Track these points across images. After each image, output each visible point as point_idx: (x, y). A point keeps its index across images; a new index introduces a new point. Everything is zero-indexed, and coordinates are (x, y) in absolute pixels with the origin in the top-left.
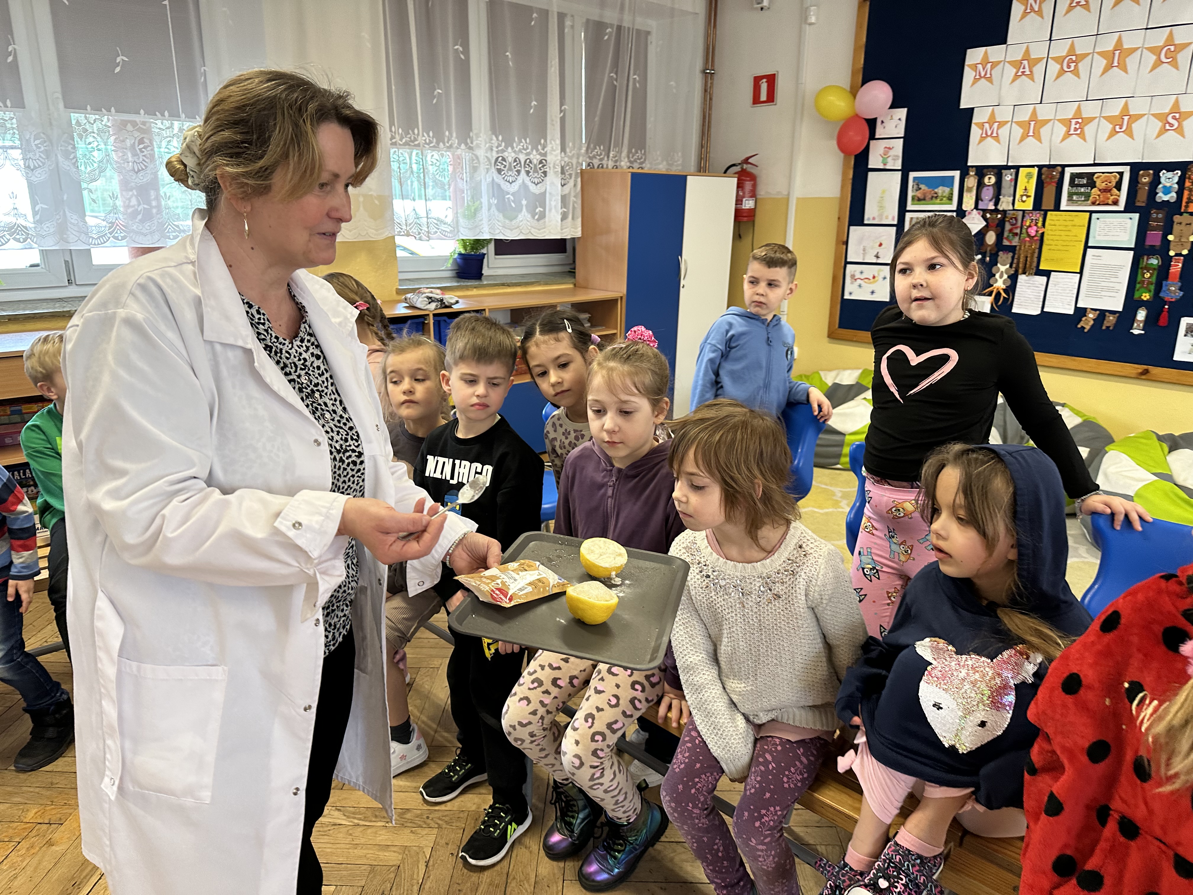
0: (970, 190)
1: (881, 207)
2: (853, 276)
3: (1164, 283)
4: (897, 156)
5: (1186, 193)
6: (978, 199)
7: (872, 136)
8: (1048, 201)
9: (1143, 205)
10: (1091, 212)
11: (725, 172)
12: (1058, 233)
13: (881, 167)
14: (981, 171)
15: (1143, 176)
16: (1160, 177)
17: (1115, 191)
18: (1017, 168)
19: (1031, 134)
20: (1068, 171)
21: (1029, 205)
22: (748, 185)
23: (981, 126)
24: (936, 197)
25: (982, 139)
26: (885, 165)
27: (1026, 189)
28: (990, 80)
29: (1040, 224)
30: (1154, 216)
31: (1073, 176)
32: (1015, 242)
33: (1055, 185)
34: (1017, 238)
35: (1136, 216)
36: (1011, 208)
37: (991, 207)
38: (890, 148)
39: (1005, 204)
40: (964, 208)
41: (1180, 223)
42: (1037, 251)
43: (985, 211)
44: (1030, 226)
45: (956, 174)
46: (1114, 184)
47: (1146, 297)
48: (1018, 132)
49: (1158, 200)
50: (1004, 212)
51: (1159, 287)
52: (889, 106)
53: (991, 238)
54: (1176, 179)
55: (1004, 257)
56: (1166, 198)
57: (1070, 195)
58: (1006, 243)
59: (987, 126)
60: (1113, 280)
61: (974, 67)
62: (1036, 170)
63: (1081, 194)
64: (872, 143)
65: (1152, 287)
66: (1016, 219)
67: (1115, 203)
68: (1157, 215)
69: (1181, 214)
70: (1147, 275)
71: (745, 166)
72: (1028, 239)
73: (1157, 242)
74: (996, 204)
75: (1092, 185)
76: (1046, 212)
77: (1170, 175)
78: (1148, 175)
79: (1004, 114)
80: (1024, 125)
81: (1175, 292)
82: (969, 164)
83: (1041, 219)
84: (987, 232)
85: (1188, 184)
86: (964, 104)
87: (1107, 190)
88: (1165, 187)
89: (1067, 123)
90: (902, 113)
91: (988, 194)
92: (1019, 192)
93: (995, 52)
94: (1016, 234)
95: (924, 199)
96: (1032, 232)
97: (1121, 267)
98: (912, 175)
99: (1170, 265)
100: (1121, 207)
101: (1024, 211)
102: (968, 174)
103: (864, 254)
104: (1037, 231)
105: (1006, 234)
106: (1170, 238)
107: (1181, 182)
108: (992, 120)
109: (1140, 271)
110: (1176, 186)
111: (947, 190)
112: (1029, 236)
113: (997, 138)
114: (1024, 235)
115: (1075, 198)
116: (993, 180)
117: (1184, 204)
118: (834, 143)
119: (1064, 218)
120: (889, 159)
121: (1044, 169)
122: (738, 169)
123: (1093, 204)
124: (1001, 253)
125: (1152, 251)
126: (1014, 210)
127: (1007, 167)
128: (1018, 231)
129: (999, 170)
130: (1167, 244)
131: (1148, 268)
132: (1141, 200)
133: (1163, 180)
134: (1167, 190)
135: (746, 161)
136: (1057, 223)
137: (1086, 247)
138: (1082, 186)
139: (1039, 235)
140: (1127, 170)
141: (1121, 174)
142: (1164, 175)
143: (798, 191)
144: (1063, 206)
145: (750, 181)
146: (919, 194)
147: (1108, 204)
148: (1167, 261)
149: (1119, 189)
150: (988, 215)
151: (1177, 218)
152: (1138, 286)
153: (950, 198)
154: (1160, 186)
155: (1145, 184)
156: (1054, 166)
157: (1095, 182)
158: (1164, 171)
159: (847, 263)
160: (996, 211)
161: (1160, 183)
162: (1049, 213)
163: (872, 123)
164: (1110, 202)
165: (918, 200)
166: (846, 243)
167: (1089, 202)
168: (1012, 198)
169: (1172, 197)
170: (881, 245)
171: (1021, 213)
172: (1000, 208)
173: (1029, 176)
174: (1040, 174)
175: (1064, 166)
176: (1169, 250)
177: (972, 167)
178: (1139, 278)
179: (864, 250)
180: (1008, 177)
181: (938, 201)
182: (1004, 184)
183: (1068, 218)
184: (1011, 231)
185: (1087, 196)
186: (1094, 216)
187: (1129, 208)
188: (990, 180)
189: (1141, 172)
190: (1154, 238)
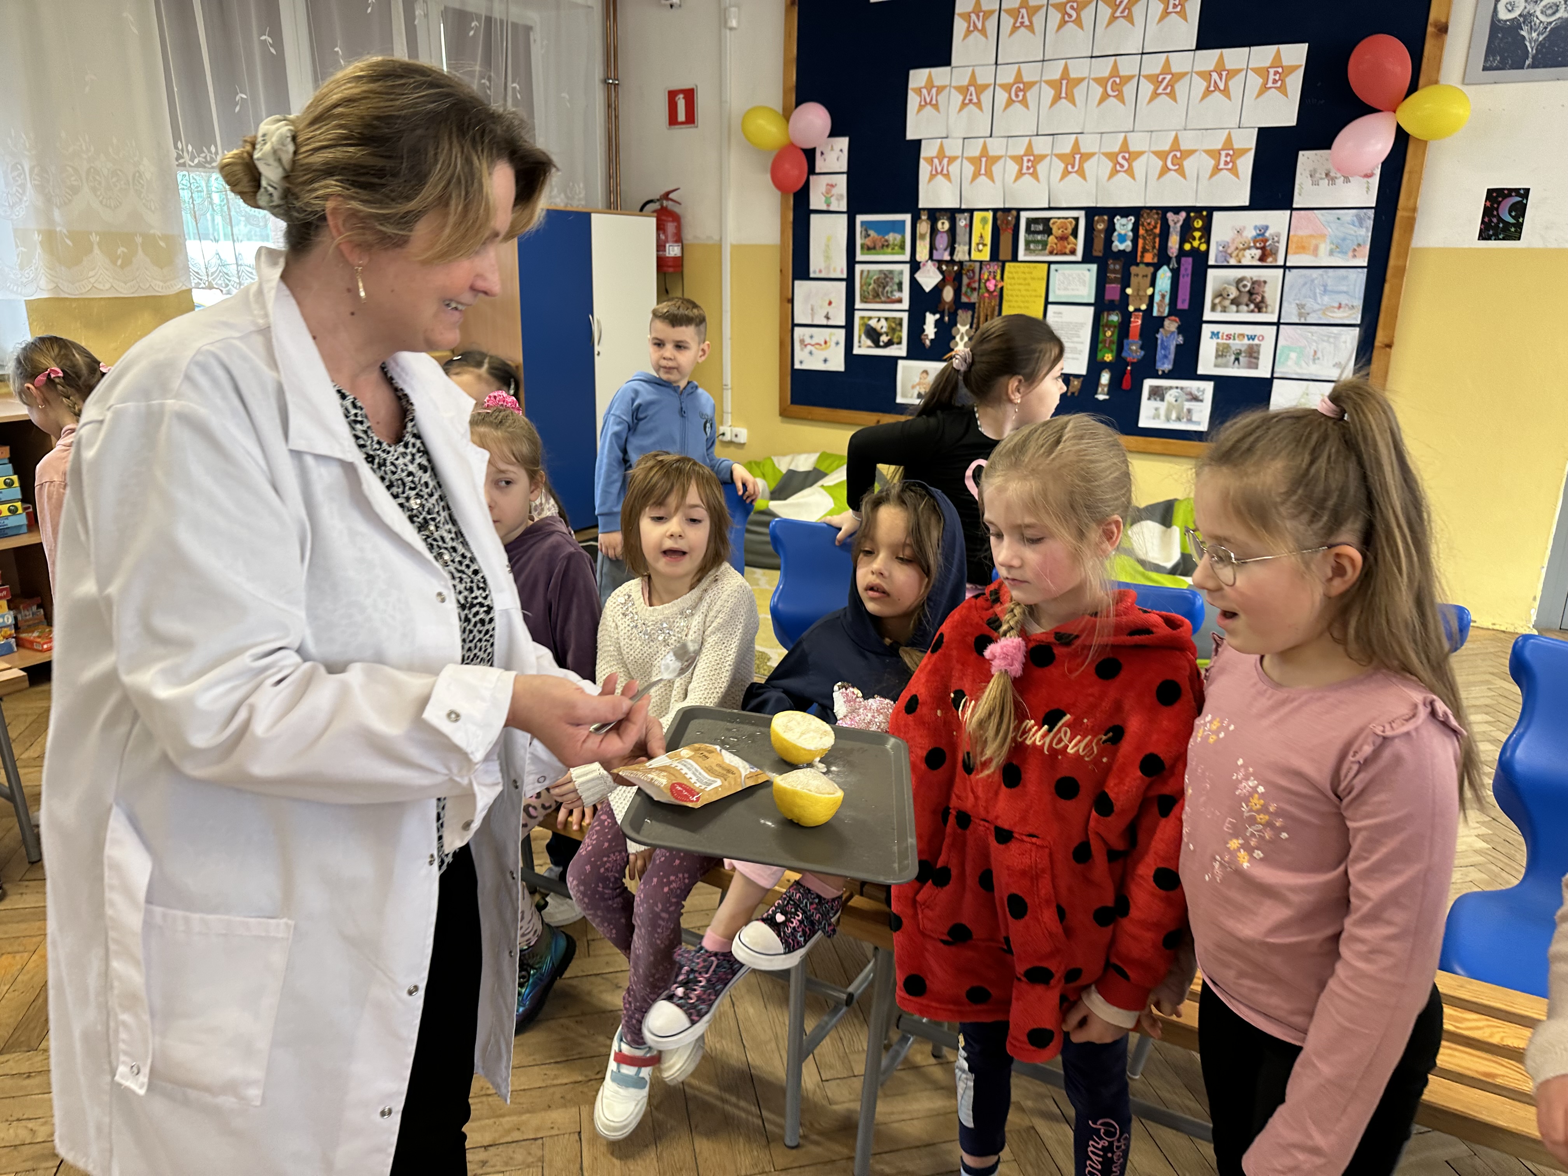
0: (923, 237)
1: (827, 258)
2: (802, 341)
3: (1125, 341)
4: (842, 196)
5: (1141, 242)
6: (932, 248)
7: (812, 170)
8: (1005, 251)
9: (1100, 254)
10: (1050, 263)
11: (642, 210)
12: (1017, 287)
13: (824, 208)
14: (934, 214)
15: (1098, 222)
16: (1114, 224)
17: (1071, 238)
18: (971, 211)
19: (983, 171)
20: (1024, 215)
21: (986, 255)
22: (671, 227)
23: (930, 161)
24: (887, 246)
25: (932, 177)
26: (828, 205)
27: (981, 237)
28: (936, 107)
29: (998, 277)
30: (1112, 266)
31: (1030, 222)
32: (974, 298)
33: (1011, 232)
34: (975, 294)
35: (1094, 267)
36: (967, 258)
37: (947, 257)
38: (832, 186)
39: (961, 254)
40: (918, 258)
41: (1137, 275)
42: (997, 308)
43: (940, 262)
44: (988, 280)
45: (907, 218)
46: (1070, 230)
47: (1109, 357)
48: (969, 169)
49: (1114, 249)
50: (961, 263)
51: (1120, 348)
52: (828, 132)
53: (948, 294)
54: (1130, 226)
55: (964, 316)
56: (1122, 247)
57: (1028, 243)
58: (964, 299)
59: (936, 161)
60: (1076, 339)
61: (919, 91)
62: (990, 215)
63: (1038, 242)
64: (813, 178)
65: (1114, 347)
66: (973, 271)
67: (1073, 252)
68: (1115, 266)
69: (1137, 265)
70: (1109, 334)
71: (665, 203)
72: (986, 295)
73: (1116, 297)
74: (952, 254)
75: (1048, 231)
76: (1004, 263)
77: (1124, 221)
78: (1103, 221)
79: (953, 147)
80: (975, 161)
81: (1136, 351)
82: (920, 206)
83: (999, 272)
84: (944, 286)
85: (1142, 231)
86: (910, 135)
87: (1063, 238)
88: (1120, 235)
89: (1018, 159)
90: (843, 143)
91: (942, 241)
92: (975, 239)
93: (939, 74)
94: (974, 289)
95: (874, 248)
96: (991, 286)
97: (1082, 325)
98: (860, 218)
99: (1130, 322)
100: (1079, 257)
101: (981, 262)
102: (920, 218)
103: (813, 315)
104: (996, 286)
105: (964, 289)
106: (1129, 291)
107: (1135, 229)
108: (941, 154)
109: (1101, 329)
110: (1131, 234)
111: (898, 237)
112: (988, 291)
113: (947, 176)
114: (983, 291)
115: (1032, 246)
116: (947, 226)
117: (1139, 254)
118: (768, 176)
119: (1022, 269)
120: (833, 200)
121: (999, 214)
122: (656, 206)
123: (1051, 253)
124: (960, 312)
125: (1111, 307)
126: (970, 261)
127: (961, 211)
128: (976, 285)
129: (952, 214)
130: (1125, 298)
131: (1109, 325)
132: (1098, 249)
133: (1117, 227)
134: (1122, 239)
135: (666, 196)
136: (1015, 276)
137: (1047, 303)
138: (1039, 233)
139: (998, 290)
140: (1081, 214)
141: (1077, 219)
142: (1118, 221)
143: (732, 237)
144: (1021, 256)
145: (673, 221)
146: (868, 242)
147: (1065, 254)
148: (1126, 317)
149: (1076, 236)
150: (944, 268)
151: (1134, 269)
152: (1100, 346)
153: (902, 247)
154: (1116, 234)
155: (1100, 231)
156: (1008, 210)
157: (1051, 229)
158: (1118, 217)
159: (794, 325)
160: (952, 262)
161: (1114, 230)
162: (1007, 265)
163: (810, 154)
164: (1067, 251)
165: (868, 249)
166: (792, 301)
167: (1047, 252)
168: (967, 248)
169: (1127, 246)
170: (830, 303)
171: (978, 264)
172: (957, 258)
173: (984, 221)
174: (995, 219)
175: (1019, 210)
176: (1128, 305)
177: (924, 209)
178: (1101, 337)
179: (812, 310)
180: (962, 222)
181: (889, 250)
182: (958, 230)
183: (1027, 270)
184: (969, 285)
185: (1045, 244)
186: (1053, 267)
187: (1087, 258)
188: (943, 225)
189: (1096, 218)
190: (1112, 292)
